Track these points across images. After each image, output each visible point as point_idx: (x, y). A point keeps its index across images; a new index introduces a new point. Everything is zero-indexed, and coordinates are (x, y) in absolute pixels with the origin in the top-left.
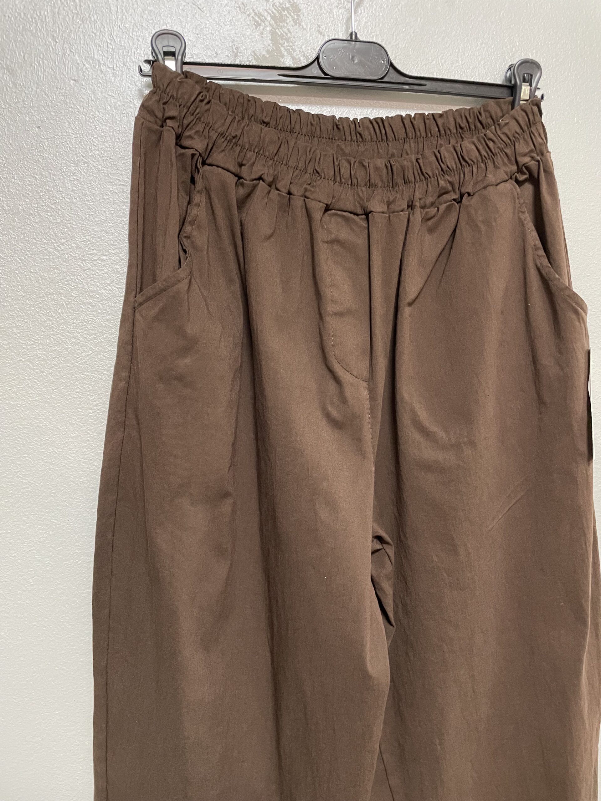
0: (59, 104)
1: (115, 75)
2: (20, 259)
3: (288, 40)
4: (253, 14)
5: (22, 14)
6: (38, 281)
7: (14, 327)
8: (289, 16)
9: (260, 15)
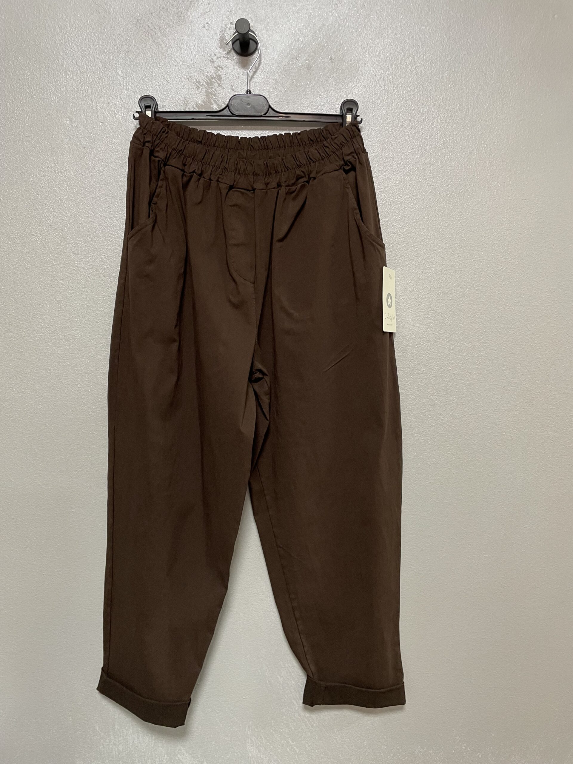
0: (94, 135)
1: (123, 119)
2: (75, 217)
3: (215, 95)
4: (195, 82)
5: (76, 89)
6: (83, 229)
7: (70, 252)
8: (215, 81)
9: (199, 83)
